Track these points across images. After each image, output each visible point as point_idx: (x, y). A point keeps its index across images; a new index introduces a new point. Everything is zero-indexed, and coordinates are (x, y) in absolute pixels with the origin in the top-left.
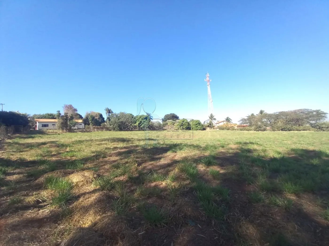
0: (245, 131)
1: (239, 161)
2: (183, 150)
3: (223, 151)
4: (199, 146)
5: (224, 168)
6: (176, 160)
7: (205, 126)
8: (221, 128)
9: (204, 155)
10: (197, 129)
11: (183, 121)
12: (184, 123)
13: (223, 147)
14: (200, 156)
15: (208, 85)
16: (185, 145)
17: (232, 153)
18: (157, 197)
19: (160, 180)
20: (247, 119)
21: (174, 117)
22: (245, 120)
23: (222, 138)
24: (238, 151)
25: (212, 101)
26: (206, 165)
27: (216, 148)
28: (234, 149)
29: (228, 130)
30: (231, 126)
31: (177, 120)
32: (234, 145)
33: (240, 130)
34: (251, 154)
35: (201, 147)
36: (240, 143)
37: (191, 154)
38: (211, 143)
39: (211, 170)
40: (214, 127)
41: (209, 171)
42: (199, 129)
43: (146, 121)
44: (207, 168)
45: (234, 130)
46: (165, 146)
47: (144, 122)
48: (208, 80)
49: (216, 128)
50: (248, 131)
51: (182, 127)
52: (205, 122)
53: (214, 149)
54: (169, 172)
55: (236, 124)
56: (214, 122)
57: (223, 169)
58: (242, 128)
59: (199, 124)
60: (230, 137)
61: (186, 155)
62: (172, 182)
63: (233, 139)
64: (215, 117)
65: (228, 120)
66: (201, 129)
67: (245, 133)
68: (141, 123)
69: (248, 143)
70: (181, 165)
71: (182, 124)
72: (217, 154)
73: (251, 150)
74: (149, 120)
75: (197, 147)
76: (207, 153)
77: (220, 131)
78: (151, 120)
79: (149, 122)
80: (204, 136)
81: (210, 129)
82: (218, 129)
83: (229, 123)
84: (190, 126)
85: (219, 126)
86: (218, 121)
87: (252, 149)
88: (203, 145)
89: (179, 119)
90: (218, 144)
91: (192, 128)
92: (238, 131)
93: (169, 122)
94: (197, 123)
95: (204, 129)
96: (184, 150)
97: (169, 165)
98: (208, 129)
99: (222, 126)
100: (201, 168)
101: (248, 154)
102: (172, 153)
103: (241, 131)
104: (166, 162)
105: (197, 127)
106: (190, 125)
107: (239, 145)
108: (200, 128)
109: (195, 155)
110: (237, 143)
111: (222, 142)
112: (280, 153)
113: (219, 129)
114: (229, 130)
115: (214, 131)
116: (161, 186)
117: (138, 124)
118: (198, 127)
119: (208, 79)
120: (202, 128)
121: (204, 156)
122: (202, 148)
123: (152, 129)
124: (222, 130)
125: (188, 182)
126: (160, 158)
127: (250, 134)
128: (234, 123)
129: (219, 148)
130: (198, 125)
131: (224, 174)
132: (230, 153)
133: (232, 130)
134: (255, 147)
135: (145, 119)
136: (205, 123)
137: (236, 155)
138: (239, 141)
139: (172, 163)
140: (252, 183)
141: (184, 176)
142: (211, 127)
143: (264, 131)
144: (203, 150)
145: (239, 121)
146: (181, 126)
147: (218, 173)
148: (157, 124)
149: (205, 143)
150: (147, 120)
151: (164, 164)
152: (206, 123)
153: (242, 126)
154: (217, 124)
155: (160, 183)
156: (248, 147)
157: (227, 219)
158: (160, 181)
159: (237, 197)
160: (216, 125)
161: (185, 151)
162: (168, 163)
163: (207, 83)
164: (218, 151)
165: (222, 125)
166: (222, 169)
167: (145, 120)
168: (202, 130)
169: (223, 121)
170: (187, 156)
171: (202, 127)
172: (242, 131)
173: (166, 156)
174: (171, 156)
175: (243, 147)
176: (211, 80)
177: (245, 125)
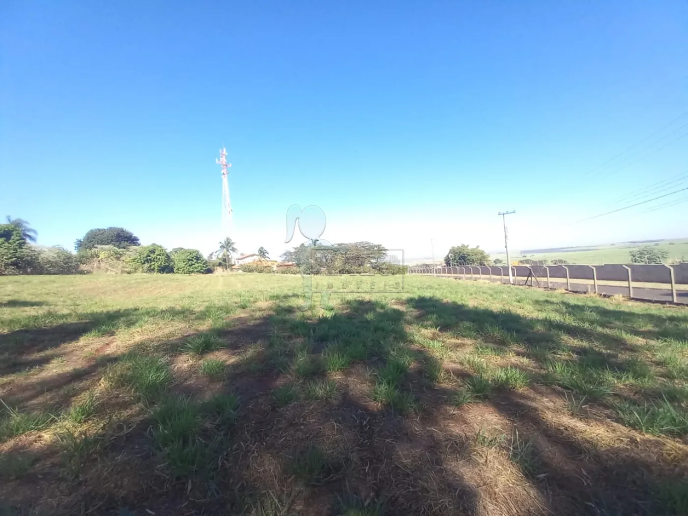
0: (289, 275)
1: (269, 332)
2: (137, 325)
3: (242, 315)
4: (188, 310)
5: (236, 352)
6: (109, 355)
7: (211, 265)
8: (248, 269)
9: (197, 330)
10: (192, 272)
11: (153, 252)
12: (153, 256)
13: (244, 307)
14: (186, 335)
15: (224, 174)
16: (148, 313)
17: (260, 318)
18: (18, 481)
19: (32, 429)
20: (293, 253)
21: (123, 239)
22: (291, 254)
23: (247, 290)
24: (271, 312)
25: (232, 211)
26: (197, 353)
27: (228, 312)
28: (264, 310)
29: (260, 272)
30: (266, 265)
31: (133, 247)
32: (266, 301)
33: (282, 273)
34: (292, 316)
35: (192, 312)
36: (277, 297)
37: (160, 334)
38: (219, 301)
39: (206, 363)
40: (233, 267)
41: (202, 365)
42: (196, 270)
43: (6, 244)
44: (199, 360)
45: (271, 273)
46: (76, 319)
48: (224, 164)
49: (238, 269)
50: (295, 274)
51: (149, 265)
52: (211, 255)
53: (225, 314)
54: (75, 395)
55: (276, 262)
56: (234, 256)
57: (237, 354)
58: (285, 269)
59: (198, 258)
60: (261, 287)
61: (146, 337)
62: (80, 422)
63: (266, 291)
64: (235, 246)
65: (262, 253)
66: (202, 271)
67: (288, 278)
69: (289, 296)
70: (119, 368)
71: (149, 258)
72: (228, 325)
73: (293, 308)
74: (21, 241)
75: (183, 314)
76: (205, 326)
77: (245, 274)
78: (28, 240)
79: (20, 247)
80: (207, 285)
81: (223, 271)
82: (240, 272)
83: (263, 259)
84: (172, 264)
85: (242, 265)
86: (242, 254)
87: (295, 305)
88: (199, 307)
89: (139, 245)
90: (236, 303)
91: (176, 268)
92: (278, 275)
93: (104, 251)
94: (193, 258)
95: (209, 271)
96: (141, 326)
97: (78, 376)
98: (219, 271)
99: (250, 265)
100: (184, 362)
101: (287, 317)
102: (97, 339)
103: (283, 275)
104: (69, 368)
105: (190, 266)
106: (172, 261)
107: (274, 302)
108: (200, 268)
109: (171, 334)
110: (273, 297)
111: (243, 296)
112: (332, 309)
113: (244, 271)
114: (262, 272)
115: (233, 275)
116: (37, 445)
118: (194, 266)
119: (225, 160)
120: (204, 269)
121: (196, 332)
122: (195, 314)
123: (29, 270)
124: (249, 273)
125: (136, 408)
126: (47, 360)
127: (296, 280)
128: (272, 259)
129: (236, 310)
130: (195, 261)
131: (235, 366)
132: (256, 319)
133: (269, 273)
134: (300, 302)
136: (212, 258)
137: (267, 321)
138: (275, 294)
139: (90, 367)
140: (284, 370)
141: (126, 395)
142: (226, 267)
144: (198, 318)
145: (280, 257)
146: (144, 263)
147: (222, 366)
148: (55, 256)
149: (204, 303)
150: (11, 241)
151: (59, 375)
152: (214, 258)
153: (285, 265)
154: (239, 261)
155: (32, 438)
156: (290, 304)
157: (225, 462)
158: (34, 432)
159: (252, 406)
160: (237, 263)
161: (144, 328)
162: (74, 369)
163: (221, 170)
164: (233, 318)
165: (249, 263)
166: (234, 354)
168: (203, 273)
169: (252, 253)
170: (149, 339)
171: (205, 266)
172: (286, 275)
173: (73, 351)
174: (92, 346)
175: (281, 304)
176: (230, 165)
177: (290, 263)
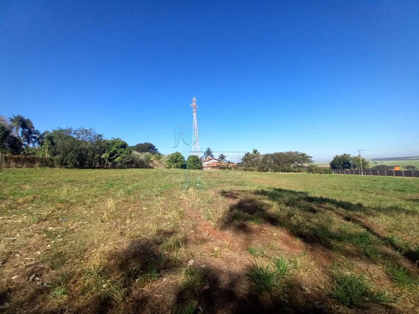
10: (196, 168)
11: (178, 156)
12: (179, 159)
15: (194, 112)
43: (125, 152)
47: (121, 153)
51: (176, 164)
59: (198, 162)
65: (222, 157)
66: (199, 168)
68: (116, 155)
71: (177, 160)
84: (185, 163)
91: (188, 166)
94: (196, 160)
117: (108, 156)
118: (196, 165)
120: (201, 167)
135: (122, 147)
143: (266, 171)
146: (174, 163)
163: (193, 110)
167: (123, 149)
